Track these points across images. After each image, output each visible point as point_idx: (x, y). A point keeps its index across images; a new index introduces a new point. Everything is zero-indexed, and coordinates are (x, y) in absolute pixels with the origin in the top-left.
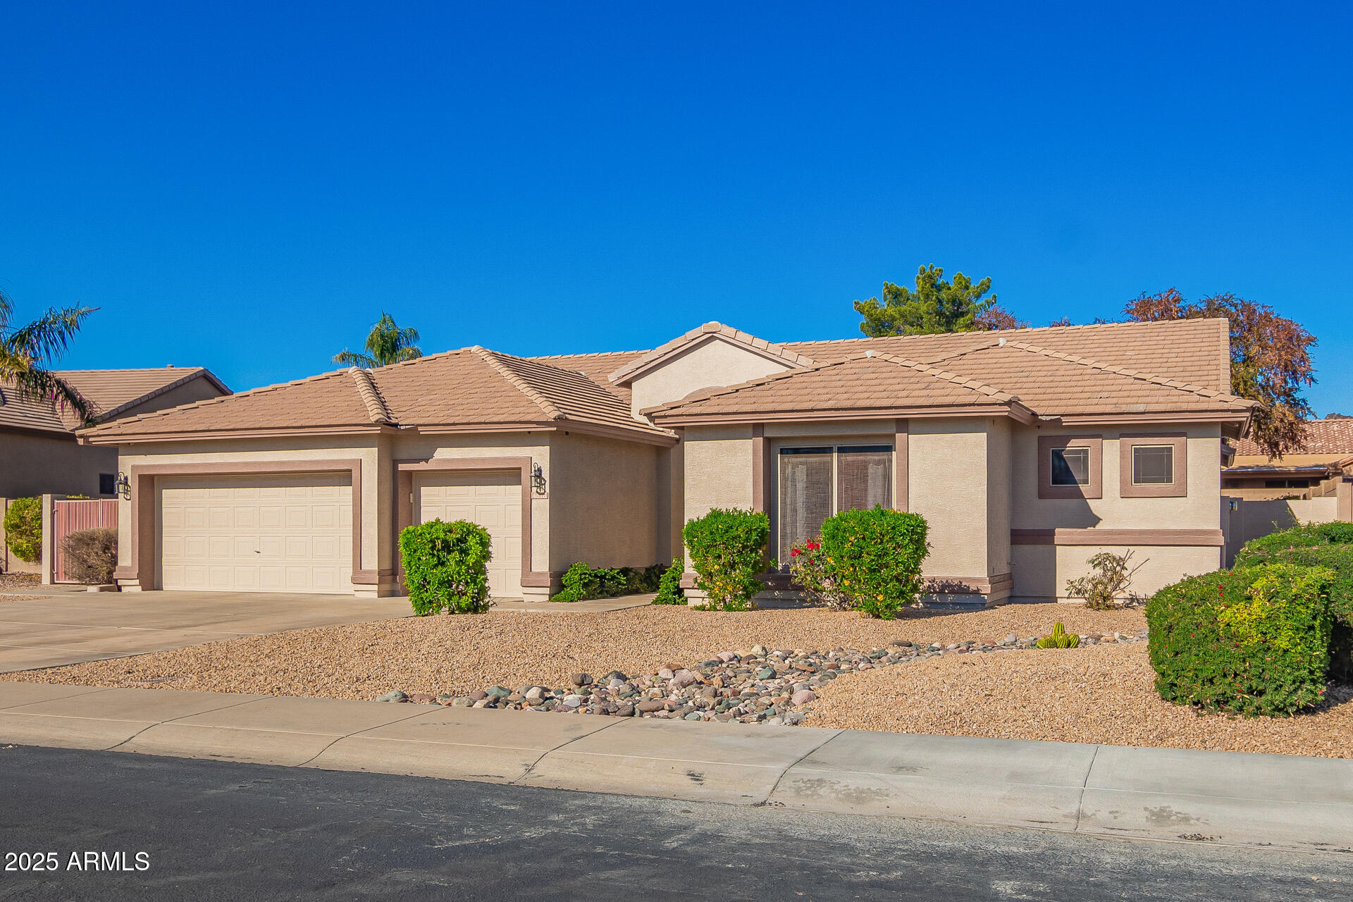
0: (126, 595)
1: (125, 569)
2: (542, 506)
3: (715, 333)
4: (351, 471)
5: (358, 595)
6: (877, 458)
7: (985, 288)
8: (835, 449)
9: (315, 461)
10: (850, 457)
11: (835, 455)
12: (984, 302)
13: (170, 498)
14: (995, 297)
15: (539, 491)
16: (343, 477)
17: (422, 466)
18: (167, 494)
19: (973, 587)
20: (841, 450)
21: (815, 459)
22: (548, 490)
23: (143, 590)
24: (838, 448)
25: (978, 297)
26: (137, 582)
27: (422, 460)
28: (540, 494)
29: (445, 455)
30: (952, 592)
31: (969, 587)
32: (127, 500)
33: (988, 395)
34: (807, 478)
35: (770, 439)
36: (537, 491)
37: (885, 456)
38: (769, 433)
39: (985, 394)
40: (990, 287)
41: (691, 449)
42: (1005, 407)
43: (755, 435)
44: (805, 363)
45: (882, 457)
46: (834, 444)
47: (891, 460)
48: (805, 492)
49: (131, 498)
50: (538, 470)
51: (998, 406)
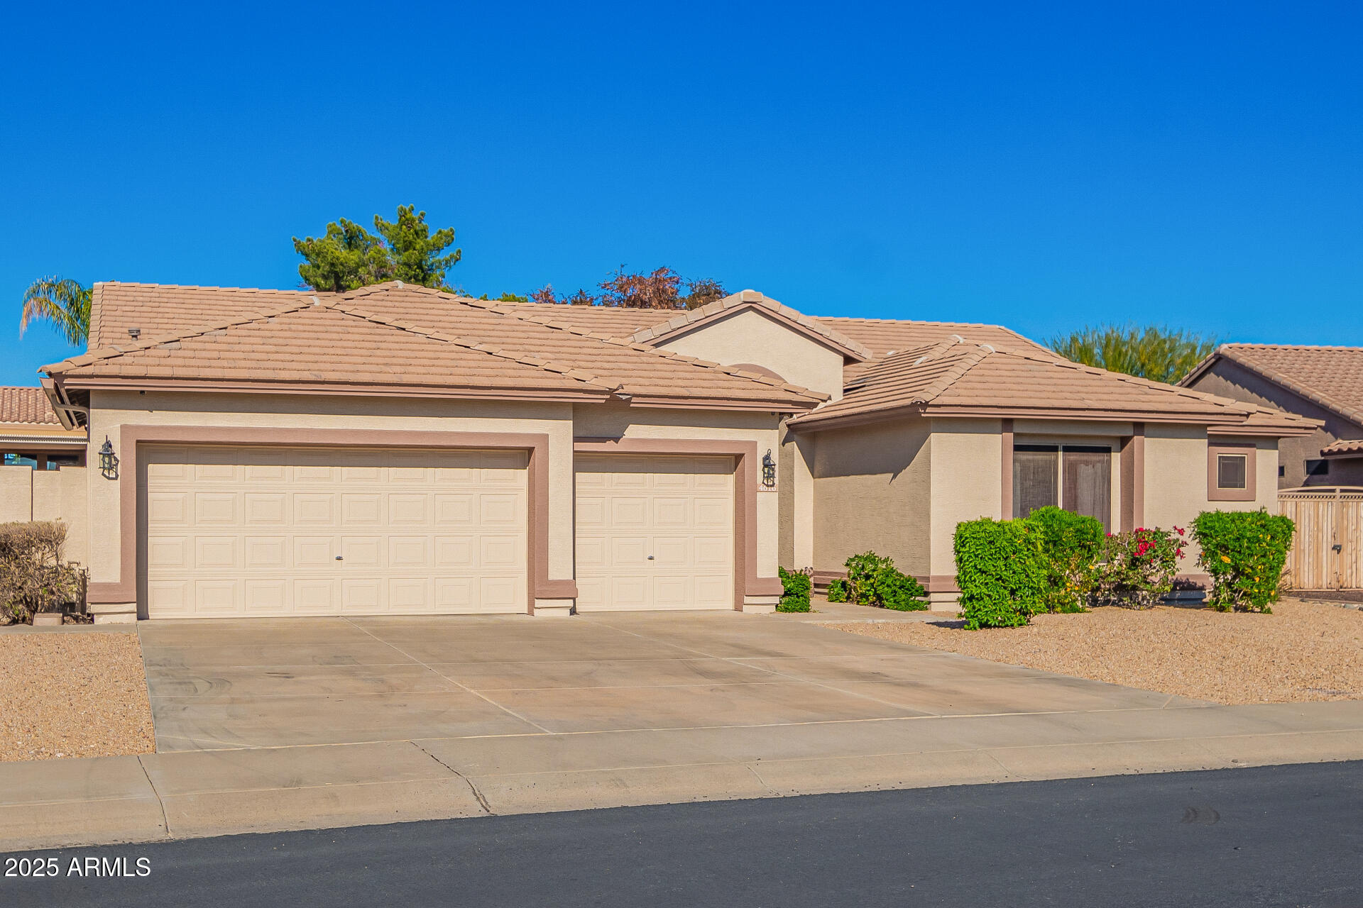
1: (108, 587)
2: (768, 500)
4: (534, 448)
5: (539, 613)
8: (1060, 448)
9: (473, 433)
10: (1074, 457)
11: (1060, 454)
13: (159, 475)
17: (609, 446)
19: (1199, 584)
20: (1067, 449)
21: (1043, 457)
22: (777, 482)
23: (138, 619)
24: (1064, 447)
25: (439, 250)
26: (134, 607)
27: (609, 439)
28: (768, 486)
29: (638, 434)
30: (1182, 589)
31: (1196, 584)
32: (109, 478)
33: (1223, 406)
34: (1033, 477)
35: (1016, 435)
36: (763, 483)
37: (1104, 457)
38: (1018, 429)
39: (1215, 404)
40: (453, 239)
41: (938, 441)
42: (1243, 418)
43: (1005, 430)
44: (853, 346)
45: (1101, 458)
46: (1061, 443)
47: (1109, 462)
48: (1031, 491)
49: (117, 476)
50: (767, 458)
51: (1238, 417)
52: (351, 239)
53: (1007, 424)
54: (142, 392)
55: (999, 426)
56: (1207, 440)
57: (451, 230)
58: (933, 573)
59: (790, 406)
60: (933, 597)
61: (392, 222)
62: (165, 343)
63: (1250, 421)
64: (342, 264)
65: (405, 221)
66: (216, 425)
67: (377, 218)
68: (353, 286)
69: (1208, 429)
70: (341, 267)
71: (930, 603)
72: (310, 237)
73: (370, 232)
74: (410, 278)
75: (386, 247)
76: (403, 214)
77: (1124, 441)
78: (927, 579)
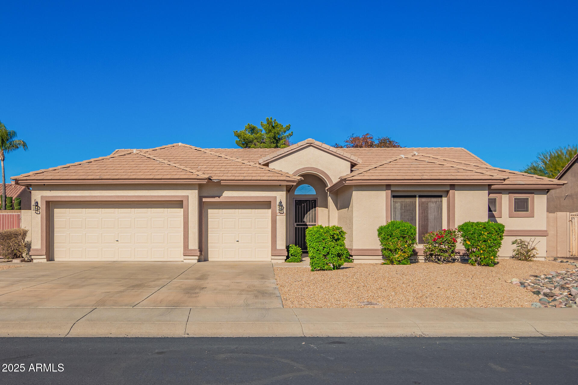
0: (35, 264)
1: (37, 250)
2: (281, 220)
3: (312, 143)
4: (182, 201)
5: (185, 261)
6: (436, 200)
7: (288, 128)
8: (417, 196)
10: (424, 200)
11: (417, 199)
12: (288, 134)
13: (58, 212)
14: (292, 132)
15: (280, 212)
16: (179, 204)
17: (216, 199)
18: (56, 211)
20: (420, 196)
22: (285, 212)
23: (47, 261)
24: (419, 196)
25: (285, 132)
26: (45, 257)
27: (216, 197)
28: (281, 213)
29: (228, 195)
32: (37, 214)
33: (493, 176)
34: (404, 208)
35: (392, 191)
36: (279, 212)
37: (439, 199)
38: (393, 189)
39: (490, 175)
40: (290, 128)
41: (356, 194)
42: (503, 181)
43: (387, 189)
44: (354, 158)
45: (437, 200)
46: (417, 194)
47: (442, 201)
48: (404, 214)
49: (40, 213)
50: (281, 202)
51: (500, 180)
52: (253, 130)
53: (388, 187)
54: (44, 185)
55: (385, 188)
56: (487, 191)
57: (289, 125)
58: (354, 248)
59: (286, 182)
60: (354, 257)
61: (265, 123)
62: (63, 168)
63: (506, 182)
64: (247, 139)
65: (269, 123)
66: (71, 195)
67: (261, 122)
68: (251, 146)
69: (492, 186)
70: (247, 140)
71: (353, 260)
72: (237, 131)
73: (259, 127)
74: (271, 143)
75: (264, 132)
76: (268, 120)
77: (448, 192)
78: (351, 250)
